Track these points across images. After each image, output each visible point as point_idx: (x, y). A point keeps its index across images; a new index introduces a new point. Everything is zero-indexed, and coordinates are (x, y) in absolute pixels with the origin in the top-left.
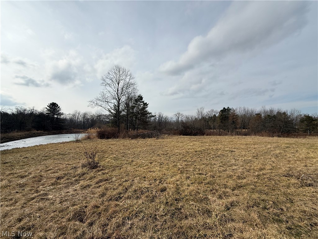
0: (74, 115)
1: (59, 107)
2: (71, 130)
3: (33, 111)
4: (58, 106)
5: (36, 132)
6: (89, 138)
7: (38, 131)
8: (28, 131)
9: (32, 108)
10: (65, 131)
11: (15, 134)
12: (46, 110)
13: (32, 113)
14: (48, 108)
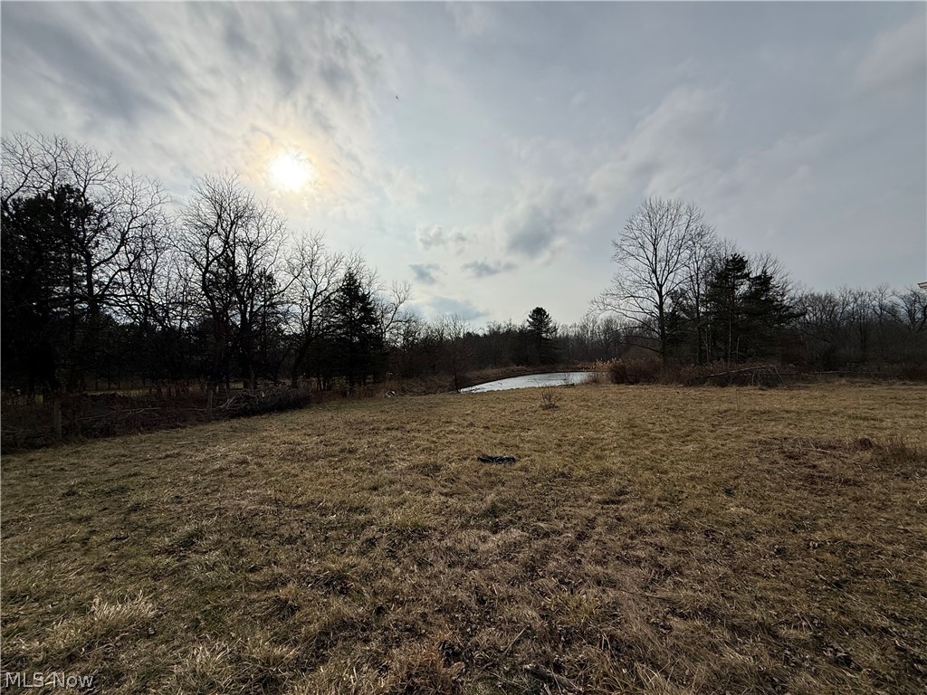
0: (584, 327)
1: (548, 316)
2: (574, 364)
3: (510, 327)
4: (545, 313)
6: (595, 381)
8: (505, 366)
9: (508, 323)
10: (562, 366)
11: (490, 371)
12: (527, 324)
13: (509, 332)
14: (530, 320)
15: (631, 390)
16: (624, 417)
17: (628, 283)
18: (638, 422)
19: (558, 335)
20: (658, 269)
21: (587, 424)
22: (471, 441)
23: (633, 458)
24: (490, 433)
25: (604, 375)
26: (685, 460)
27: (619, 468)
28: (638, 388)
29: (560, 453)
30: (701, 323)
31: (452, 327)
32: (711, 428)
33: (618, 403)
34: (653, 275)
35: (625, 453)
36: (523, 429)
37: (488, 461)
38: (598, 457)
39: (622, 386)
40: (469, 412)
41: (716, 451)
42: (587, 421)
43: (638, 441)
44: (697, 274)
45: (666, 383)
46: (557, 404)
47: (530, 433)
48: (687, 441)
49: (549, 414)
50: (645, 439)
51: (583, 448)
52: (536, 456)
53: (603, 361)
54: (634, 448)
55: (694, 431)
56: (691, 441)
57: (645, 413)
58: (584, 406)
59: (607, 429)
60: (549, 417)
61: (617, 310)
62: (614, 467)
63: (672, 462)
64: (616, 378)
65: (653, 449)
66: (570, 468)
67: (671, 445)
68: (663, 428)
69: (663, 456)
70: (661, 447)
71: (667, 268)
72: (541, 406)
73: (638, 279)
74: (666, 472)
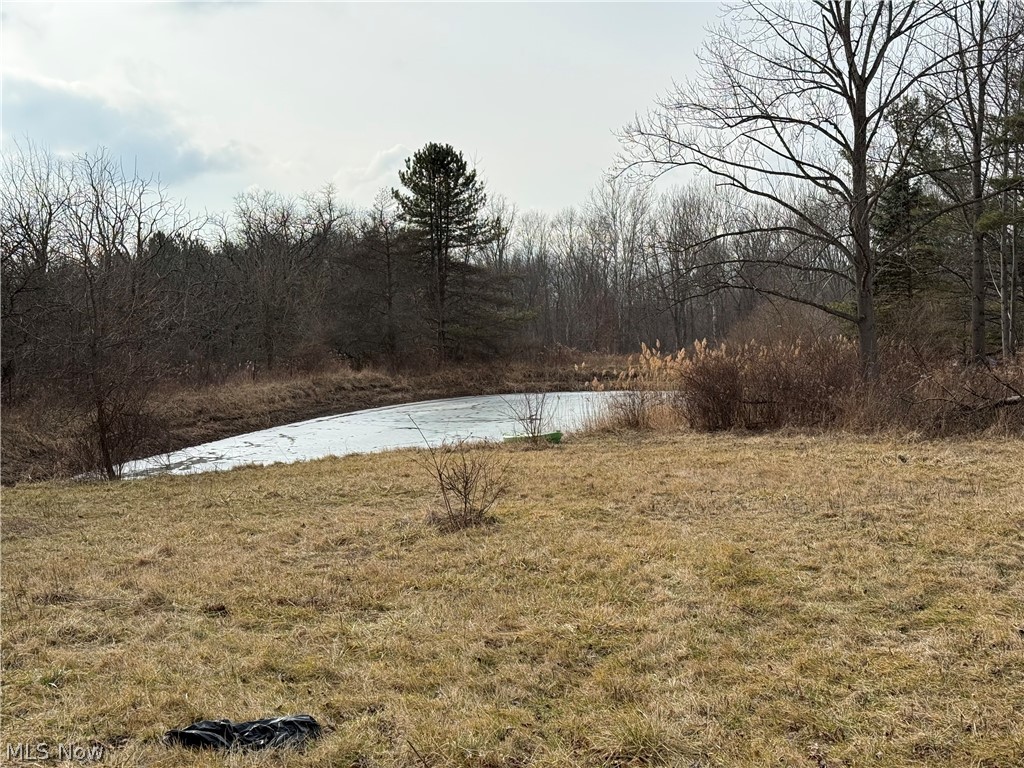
0: (602, 225)
1: (471, 179)
2: (562, 360)
3: (326, 216)
4: (463, 167)
5: (351, 374)
6: (633, 424)
7: (358, 369)
8: (307, 368)
9: (322, 200)
10: (519, 368)
11: (246, 391)
12: (393, 208)
13: (325, 237)
14: (407, 192)
15: (753, 452)
16: (720, 549)
17: (753, 66)
18: (764, 564)
19: (509, 254)
20: (855, 21)
21: (592, 576)
22: (151, 667)
23: (736, 694)
24: (230, 630)
25: (663, 401)
26: (906, 691)
27: (691, 732)
28: (776, 447)
29: (490, 690)
30: (983, 221)
31: (85, 211)
32: (995, 578)
33: (706, 500)
34: (838, 41)
35: (713, 678)
36: (363, 608)
37: (214, 744)
38: (619, 697)
39: (725, 440)
40: (148, 553)
41: (1001, 656)
42: (592, 566)
43: (759, 631)
44: (980, 44)
45: (870, 426)
46: (494, 509)
47: (384, 621)
48: (917, 624)
49: (460, 549)
50: (784, 622)
51: (573, 666)
52: (398, 709)
53: (663, 350)
54: (742, 657)
55: (940, 588)
56: (929, 623)
57: (790, 534)
58: (587, 514)
59: (660, 592)
60: (459, 558)
61: (715, 165)
62: (672, 730)
63: (863, 700)
64: (705, 411)
65: (806, 655)
66: (519, 744)
67: (866, 640)
68: (844, 585)
69: (837, 680)
70: (832, 647)
71: (884, 19)
72: (434, 519)
73: (787, 52)
74: (838, 736)
